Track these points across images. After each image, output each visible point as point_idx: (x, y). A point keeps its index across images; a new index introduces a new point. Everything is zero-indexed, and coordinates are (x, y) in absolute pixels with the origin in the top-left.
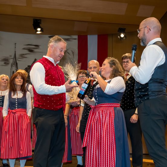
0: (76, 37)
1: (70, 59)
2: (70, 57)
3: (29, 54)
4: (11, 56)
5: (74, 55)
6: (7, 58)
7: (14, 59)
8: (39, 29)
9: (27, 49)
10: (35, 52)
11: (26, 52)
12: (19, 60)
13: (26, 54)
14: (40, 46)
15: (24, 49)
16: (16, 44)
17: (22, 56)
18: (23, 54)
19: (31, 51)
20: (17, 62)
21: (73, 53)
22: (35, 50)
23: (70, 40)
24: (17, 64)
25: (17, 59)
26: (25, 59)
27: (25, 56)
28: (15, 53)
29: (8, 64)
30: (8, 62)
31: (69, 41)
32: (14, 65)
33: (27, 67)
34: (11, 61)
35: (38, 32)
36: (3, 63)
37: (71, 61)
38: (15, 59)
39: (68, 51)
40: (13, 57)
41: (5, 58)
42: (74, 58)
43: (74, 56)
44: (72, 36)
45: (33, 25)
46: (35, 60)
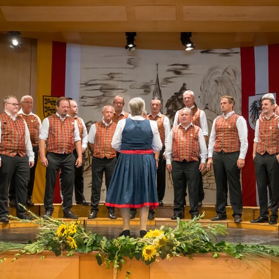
0: (238, 50)
1: (231, 82)
2: (231, 78)
3: (175, 77)
4: (152, 81)
6: (147, 84)
7: (156, 84)
8: (189, 45)
9: (172, 71)
10: (183, 74)
11: (172, 74)
12: (163, 85)
13: (171, 78)
14: (189, 66)
15: (169, 70)
16: (157, 64)
17: (167, 80)
18: (168, 78)
19: (178, 73)
20: (161, 88)
21: (235, 72)
22: (184, 72)
23: (230, 54)
24: (160, 91)
25: (160, 85)
26: (170, 84)
27: (171, 80)
28: (158, 77)
29: (149, 92)
30: (149, 90)
31: (229, 56)
32: (156, 94)
34: (153, 88)
35: (188, 49)
36: (142, 91)
37: (232, 84)
38: (157, 86)
39: (228, 70)
40: (154, 83)
41: (145, 84)
42: (236, 79)
43: (236, 76)
44: (233, 49)
45: (181, 39)
46: (184, 85)
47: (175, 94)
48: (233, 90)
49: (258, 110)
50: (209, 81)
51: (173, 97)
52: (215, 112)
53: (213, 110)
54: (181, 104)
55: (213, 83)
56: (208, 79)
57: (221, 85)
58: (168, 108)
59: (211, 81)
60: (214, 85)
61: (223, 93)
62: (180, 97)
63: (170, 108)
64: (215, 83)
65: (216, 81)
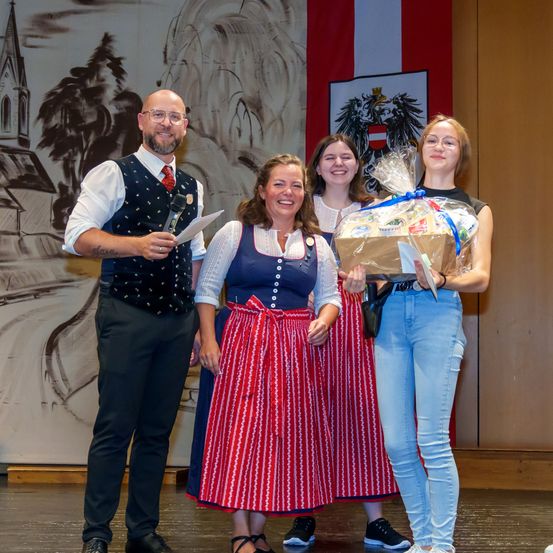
2: (271, 18)
3: (76, 12)
5: (291, 9)
7: (5, 38)
12: (31, 41)
13: (62, 14)
17: (46, 23)
18: (51, 16)
20: (24, 51)
24: (20, 60)
25: (20, 38)
26: (56, 37)
27: (60, 22)
28: (12, 10)
32: (7, 70)
33: (69, 75)
38: (10, 39)
42: (288, 22)
43: (287, 13)
46: (107, 39)
47: (75, 71)
48: (279, 60)
49: (362, 133)
50: (194, 28)
51: (65, 81)
52: (213, 139)
53: (207, 132)
54: (93, 110)
55: (208, 35)
56: (191, 20)
57: (237, 43)
58: (47, 121)
59: (201, 27)
60: (213, 42)
61: (243, 69)
62: (91, 84)
63: (55, 121)
64: (216, 34)
65: (219, 29)
